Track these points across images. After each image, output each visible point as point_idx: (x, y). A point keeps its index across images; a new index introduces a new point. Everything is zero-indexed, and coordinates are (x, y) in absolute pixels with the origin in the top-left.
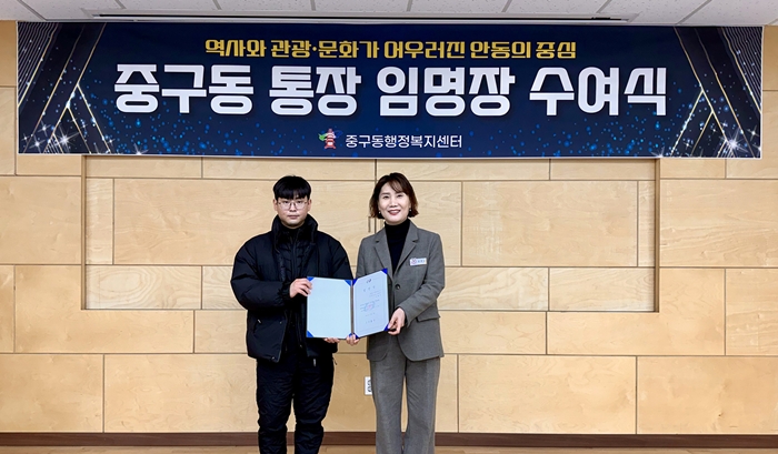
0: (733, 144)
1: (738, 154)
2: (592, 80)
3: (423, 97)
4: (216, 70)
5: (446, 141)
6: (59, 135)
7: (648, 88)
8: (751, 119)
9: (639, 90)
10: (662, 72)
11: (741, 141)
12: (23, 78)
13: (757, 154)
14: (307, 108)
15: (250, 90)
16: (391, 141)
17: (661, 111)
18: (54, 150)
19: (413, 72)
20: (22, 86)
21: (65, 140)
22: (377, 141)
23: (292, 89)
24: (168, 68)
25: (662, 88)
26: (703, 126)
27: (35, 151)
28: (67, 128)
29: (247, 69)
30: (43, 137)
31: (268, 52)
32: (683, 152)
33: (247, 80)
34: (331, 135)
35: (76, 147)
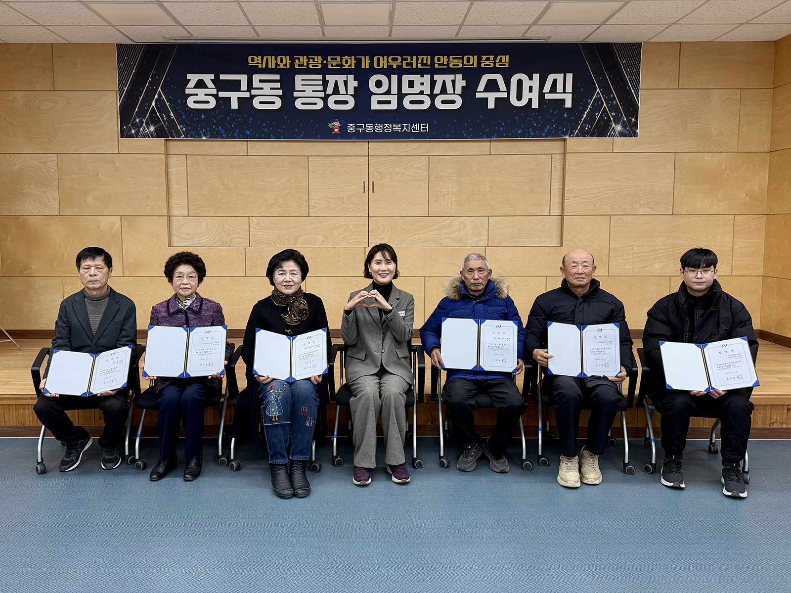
0: (619, 128)
1: (622, 134)
2: (520, 83)
3: (401, 96)
4: (256, 78)
5: (418, 127)
6: (148, 125)
7: (560, 88)
8: (632, 109)
9: (553, 90)
10: (570, 76)
11: (624, 125)
12: (121, 85)
13: (635, 135)
14: (320, 105)
15: (280, 92)
16: (379, 127)
17: (568, 104)
18: (145, 136)
19: (394, 78)
20: (121, 90)
21: (152, 128)
22: (369, 128)
23: (309, 91)
24: (223, 77)
25: (569, 88)
26: (598, 115)
27: (132, 136)
28: (153, 120)
29: (277, 77)
30: (137, 126)
31: (292, 64)
32: (583, 134)
33: (278, 85)
34: (337, 124)
35: (160, 133)
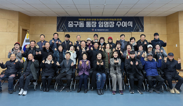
2: (123, 23)
3: (104, 25)
4: (80, 22)
5: (107, 30)
7: (130, 24)
8: (143, 27)
9: (129, 24)
10: (132, 22)
15: (84, 24)
16: (100, 30)
17: (132, 26)
19: (103, 22)
20: (57, 24)
24: (74, 22)
25: (132, 24)
26: (137, 28)
28: (62, 29)
29: (83, 22)
30: (60, 30)
31: (86, 20)
33: (83, 23)
34: (93, 29)
